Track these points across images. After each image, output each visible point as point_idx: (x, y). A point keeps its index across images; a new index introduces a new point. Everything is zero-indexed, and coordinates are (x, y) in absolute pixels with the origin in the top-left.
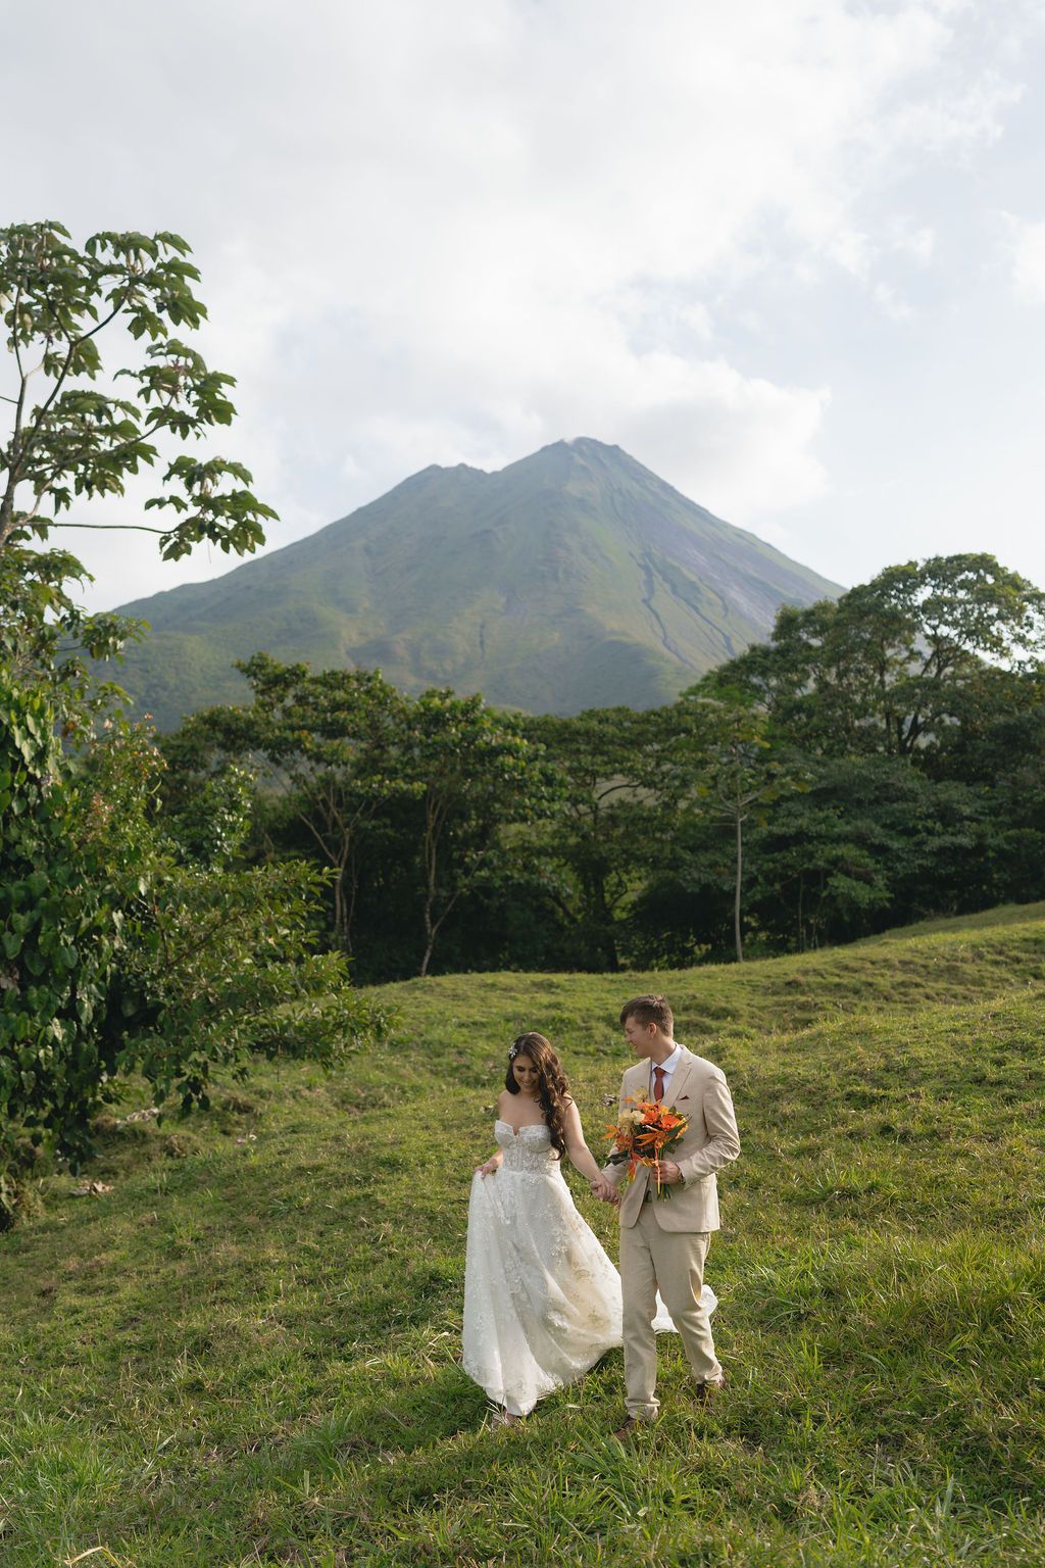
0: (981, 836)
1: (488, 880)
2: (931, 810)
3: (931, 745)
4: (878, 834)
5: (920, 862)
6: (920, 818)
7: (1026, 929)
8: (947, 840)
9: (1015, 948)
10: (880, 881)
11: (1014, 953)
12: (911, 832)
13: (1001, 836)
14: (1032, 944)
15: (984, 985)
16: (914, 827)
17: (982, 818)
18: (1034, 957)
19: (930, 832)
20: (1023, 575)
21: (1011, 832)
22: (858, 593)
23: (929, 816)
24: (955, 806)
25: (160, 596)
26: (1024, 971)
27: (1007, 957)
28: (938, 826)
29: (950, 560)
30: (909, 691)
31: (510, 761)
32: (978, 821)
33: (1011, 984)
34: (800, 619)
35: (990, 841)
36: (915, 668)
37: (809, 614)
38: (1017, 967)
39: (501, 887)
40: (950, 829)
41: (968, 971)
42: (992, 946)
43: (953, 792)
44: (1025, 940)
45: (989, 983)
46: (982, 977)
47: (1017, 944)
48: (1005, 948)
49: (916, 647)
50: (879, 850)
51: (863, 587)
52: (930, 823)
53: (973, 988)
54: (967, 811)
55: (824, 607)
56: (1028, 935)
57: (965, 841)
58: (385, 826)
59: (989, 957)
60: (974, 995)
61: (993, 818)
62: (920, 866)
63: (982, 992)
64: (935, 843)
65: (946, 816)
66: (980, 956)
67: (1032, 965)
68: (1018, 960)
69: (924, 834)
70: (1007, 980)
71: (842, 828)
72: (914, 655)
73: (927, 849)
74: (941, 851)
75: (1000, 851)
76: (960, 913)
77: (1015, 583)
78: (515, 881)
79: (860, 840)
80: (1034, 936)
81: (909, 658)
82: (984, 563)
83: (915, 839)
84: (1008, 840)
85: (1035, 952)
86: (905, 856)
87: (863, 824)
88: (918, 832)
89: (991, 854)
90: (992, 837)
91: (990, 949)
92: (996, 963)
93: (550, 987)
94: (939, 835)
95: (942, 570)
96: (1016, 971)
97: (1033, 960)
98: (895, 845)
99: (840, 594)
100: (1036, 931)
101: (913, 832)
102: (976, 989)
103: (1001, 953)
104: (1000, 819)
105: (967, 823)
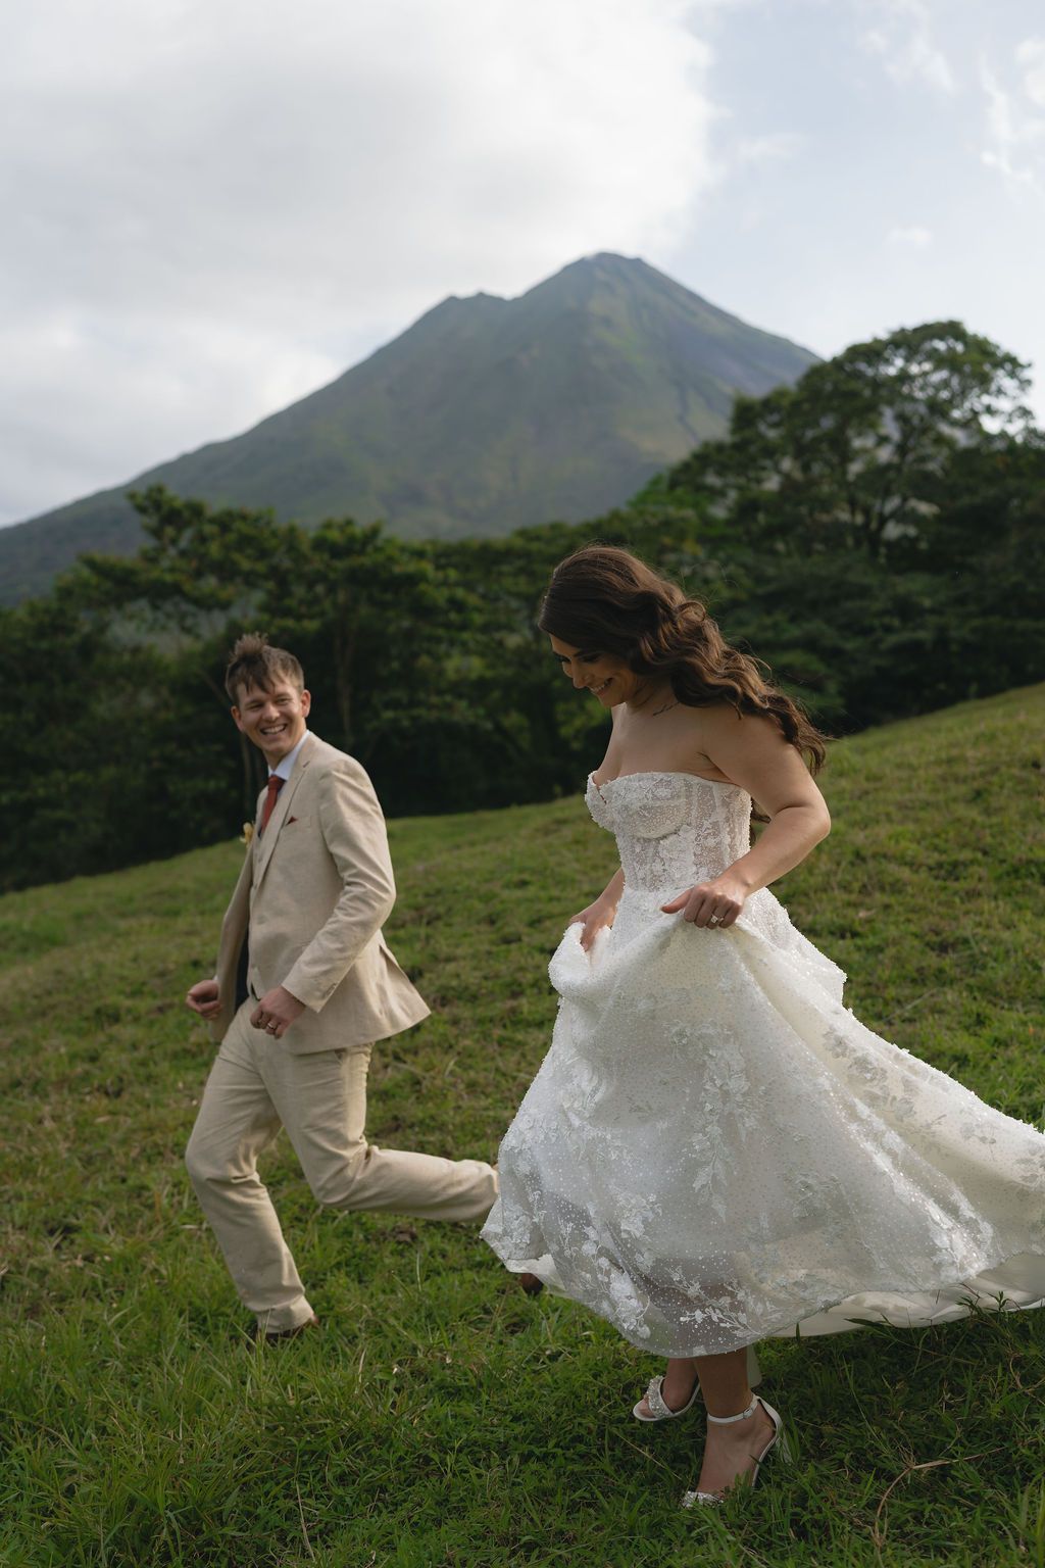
0: (942, 630)
2: (889, 606)
4: (830, 636)
5: (876, 662)
6: (877, 615)
8: (906, 636)
10: (832, 687)
12: (866, 631)
13: (966, 629)
16: (870, 625)
17: (946, 609)
19: (888, 629)
20: (992, 340)
21: (977, 622)
23: (885, 613)
24: (915, 598)
28: (896, 622)
29: (916, 330)
30: (879, 479)
32: (941, 614)
34: (757, 408)
35: (954, 634)
36: (885, 454)
37: (766, 401)
39: (409, 728)
40: (910, 625)
43: (913, 585)
49: (883, 431)
50: (832, 655)
52: (887, 620)
54: (927, 603)
55: (780, 393)
57: (923, 635)
61: (958, 609)
62: (876, 666)
64: (892, 640)
65: (906, 610)
69: (881, 632)
71: (794, 632)
72: (883, 440)
73: (883, 648)
74: (899, 650)
75: (966, 646)
77: (986, 348)
78: (425, 721)
79: (810, 645)
81: (876, 444)
82: (953, 330)
83: (871, 638)
84: (974, 630)
86: (860, 657)
87: (815, 626)
88: (874, 630)
89: (954, 648)
90: (957, 629)
94: (898, 631)
95: (909, 342)
98: (850, 645)
101: (868, 631)
104: (967, 609)
105: (928, 616)
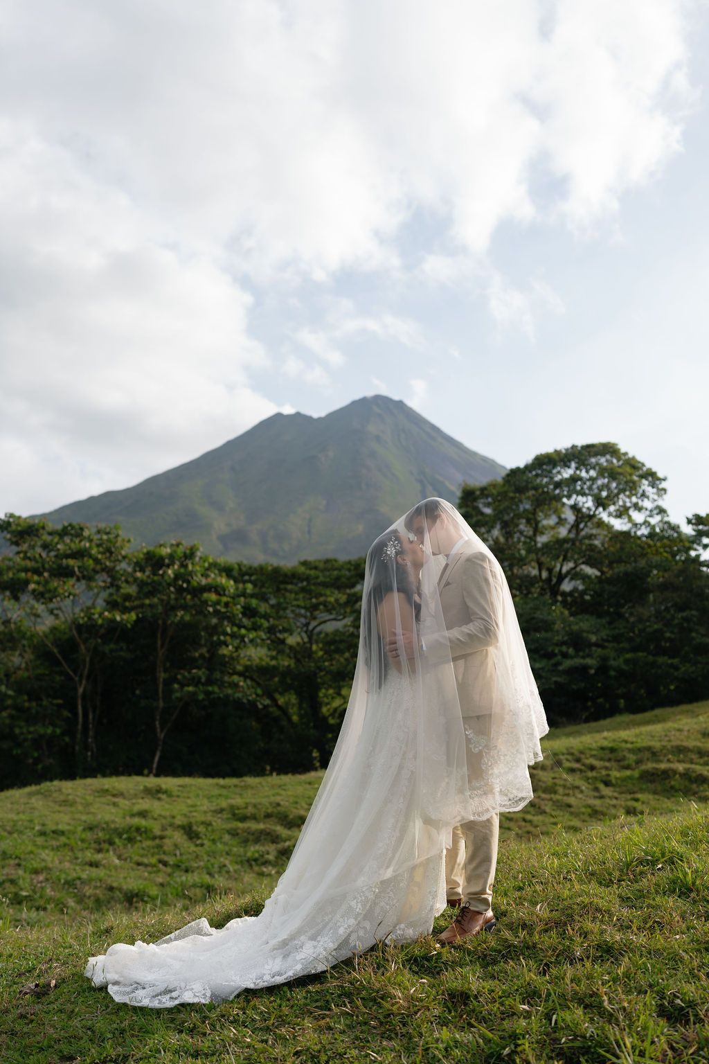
0: (604, 659)
1: (194, 694)
2: (566, 638)
3: (575, 589)
5: (554, 679)
6: (557, 645)
7: (605, 738)
8: (578, 661)
9: (592, 756)
11: (592, 761)
13: (621, 660)
14: (607, 752)
15: (555, 792)
16: (553, 651)
17: (606, 644)
18: (607, 764)
19: (565, 655)
20: (639, 458)
21: (629, 656)
22: (515, 473)
23: (563, 643)
24: (585, 635)
25: (92, 499)
26: (596, 778)
27: (584, 765)
28: (571, 651)
29: (584, 448)
30: (559, 548)
31: (213, 597)
32: (603, 647)
33: (582, 792)
34: (478, 493)
35: (613, 663)
36: (563, 531)
37: (483, 489)
38: (590, 774)
39: (203, 700)
40: (581, 654)
41: (545, 779)
42: (572, 754)
43: (584, 624)
44: (603, 749)
45: (561, 790)
46: (555, 784)
47: (594, 753)
48: (582, 756)
49: (563, 516)
51: (518, 469)
52: (564, 649)
53: (543, 796)
54: (593, 638)
55: (494, 485)
56: (606, 744)
57: (590, 662)
58: (121, 649)
59: (567, 764)
60: (542, 803)
61: (615, 645)
62: (556, 682)
63: (551, 799)
64: (568, 663)
65: (578, 642)
66: (559, 763)
67: (604, 772)
68: (592, 768)
69: (559, 657)
70: (578, 787)
72: (561, 521)
73: (560, 668)
74: (571, 671)
75: (621, 673)
76: (587, 721)
77: (634, 465)
78: (216, 696)
80: (610, 745)
81: (558, 523)
82: (608, 449)
83: (553, 661)
84: (627, 662)
85: (609, 760)
86: (544, 674)
88: (555, 655)
89: (612, 673)
90: (614, 659)
91: (570, 757)
92: (572, 770)
93: (156, 793)
94: (572, 658)
95: (581, 455)
96: (588, 779)
97: (607, 768)
99: (504, 473)
100: (614, 741)
101: (552, 655)
102: (547, 796)
103: (578, 760)
104: (621, 645)
105: (594, 648)
